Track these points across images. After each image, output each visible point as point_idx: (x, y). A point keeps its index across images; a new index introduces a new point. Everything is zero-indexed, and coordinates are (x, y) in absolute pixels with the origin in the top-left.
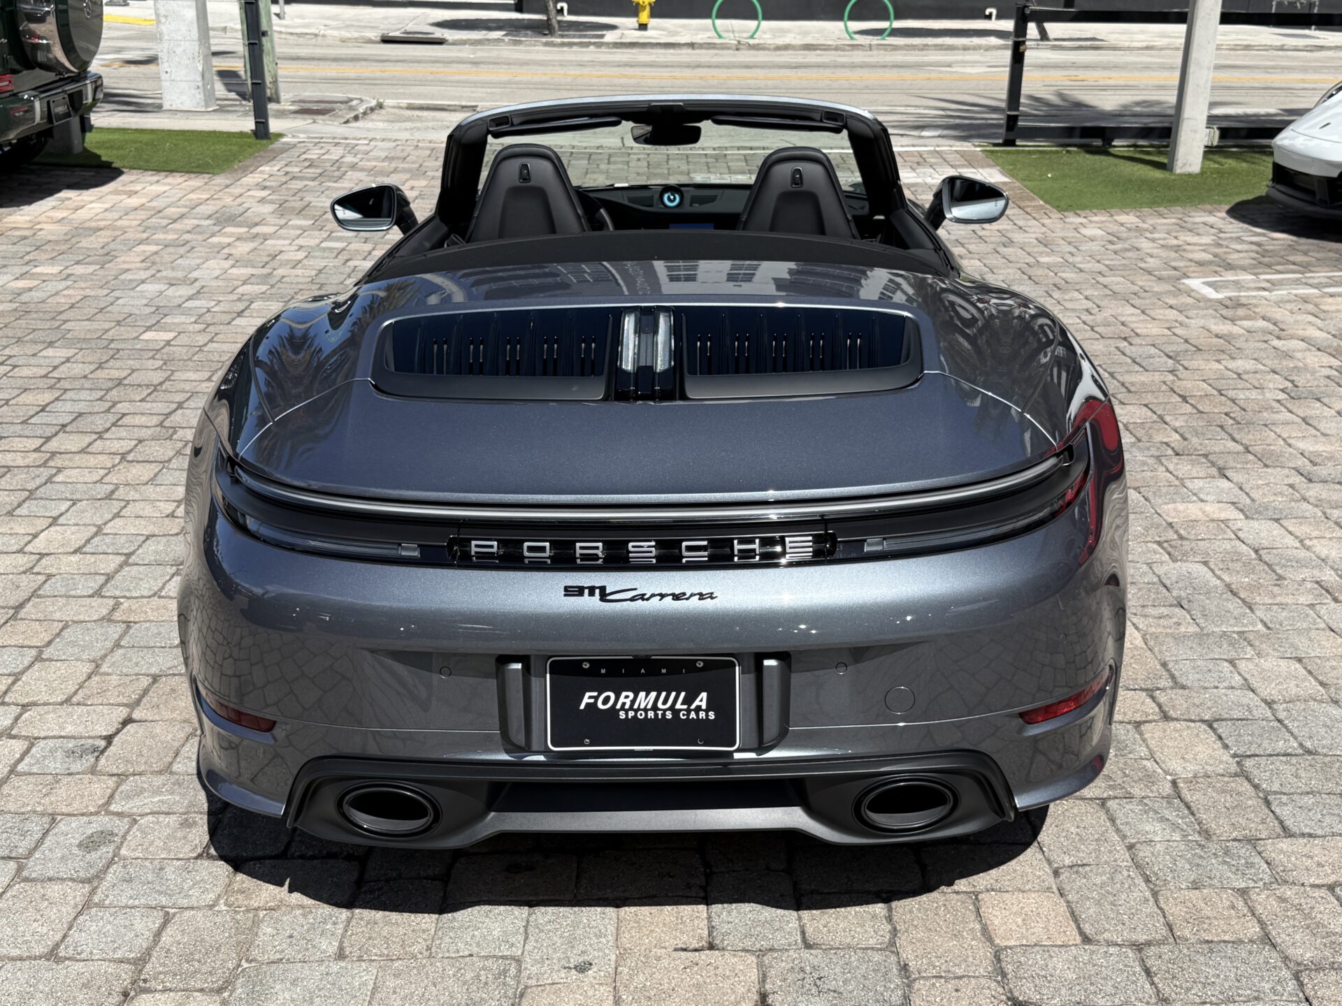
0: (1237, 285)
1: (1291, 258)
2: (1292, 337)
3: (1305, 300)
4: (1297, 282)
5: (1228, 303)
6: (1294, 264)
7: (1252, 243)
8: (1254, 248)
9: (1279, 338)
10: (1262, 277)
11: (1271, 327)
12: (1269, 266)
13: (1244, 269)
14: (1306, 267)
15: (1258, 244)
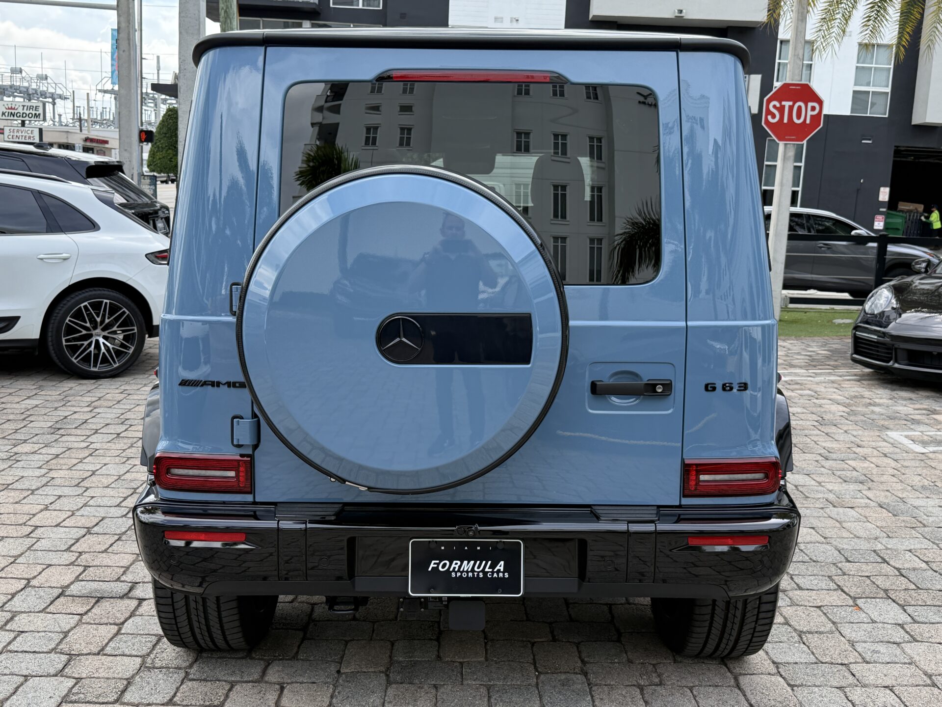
0: (796, 374)
1: (828, 363)
2: (824, 399)
3: (833, 382)
4: (830, 374)
5: (790, 382)
6: (829, 365)
7: (806, 355)
8: (807, 357)
9: (817, 399)
10: (810, 371)
11: (813, 394)
12: (815, 366)
13: (801, 367)
14: (836, 367)
15: (810, 356)
